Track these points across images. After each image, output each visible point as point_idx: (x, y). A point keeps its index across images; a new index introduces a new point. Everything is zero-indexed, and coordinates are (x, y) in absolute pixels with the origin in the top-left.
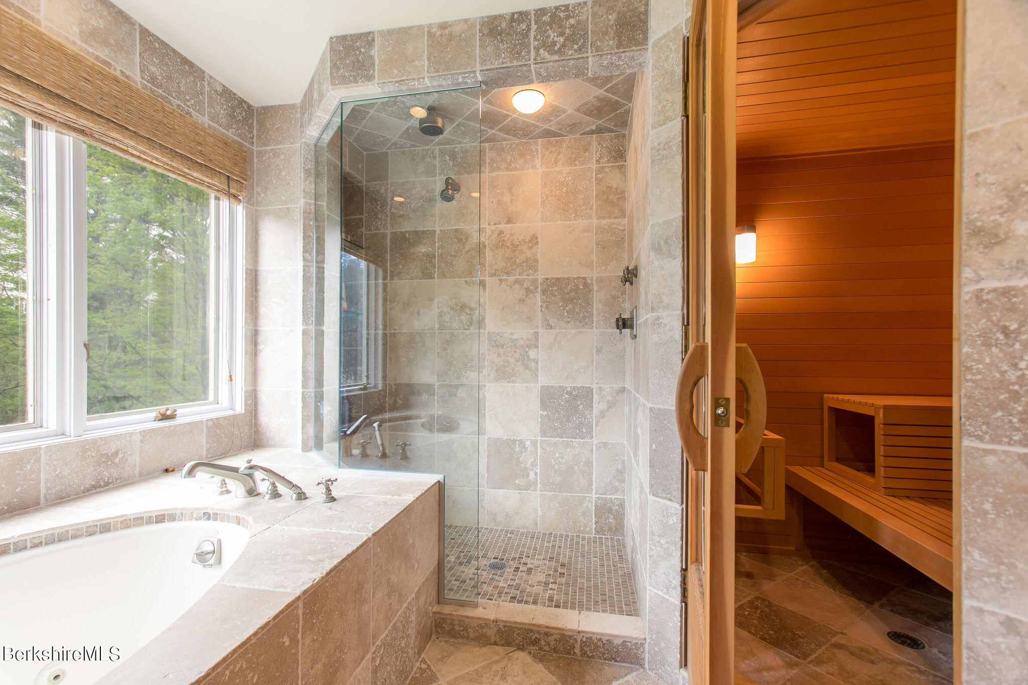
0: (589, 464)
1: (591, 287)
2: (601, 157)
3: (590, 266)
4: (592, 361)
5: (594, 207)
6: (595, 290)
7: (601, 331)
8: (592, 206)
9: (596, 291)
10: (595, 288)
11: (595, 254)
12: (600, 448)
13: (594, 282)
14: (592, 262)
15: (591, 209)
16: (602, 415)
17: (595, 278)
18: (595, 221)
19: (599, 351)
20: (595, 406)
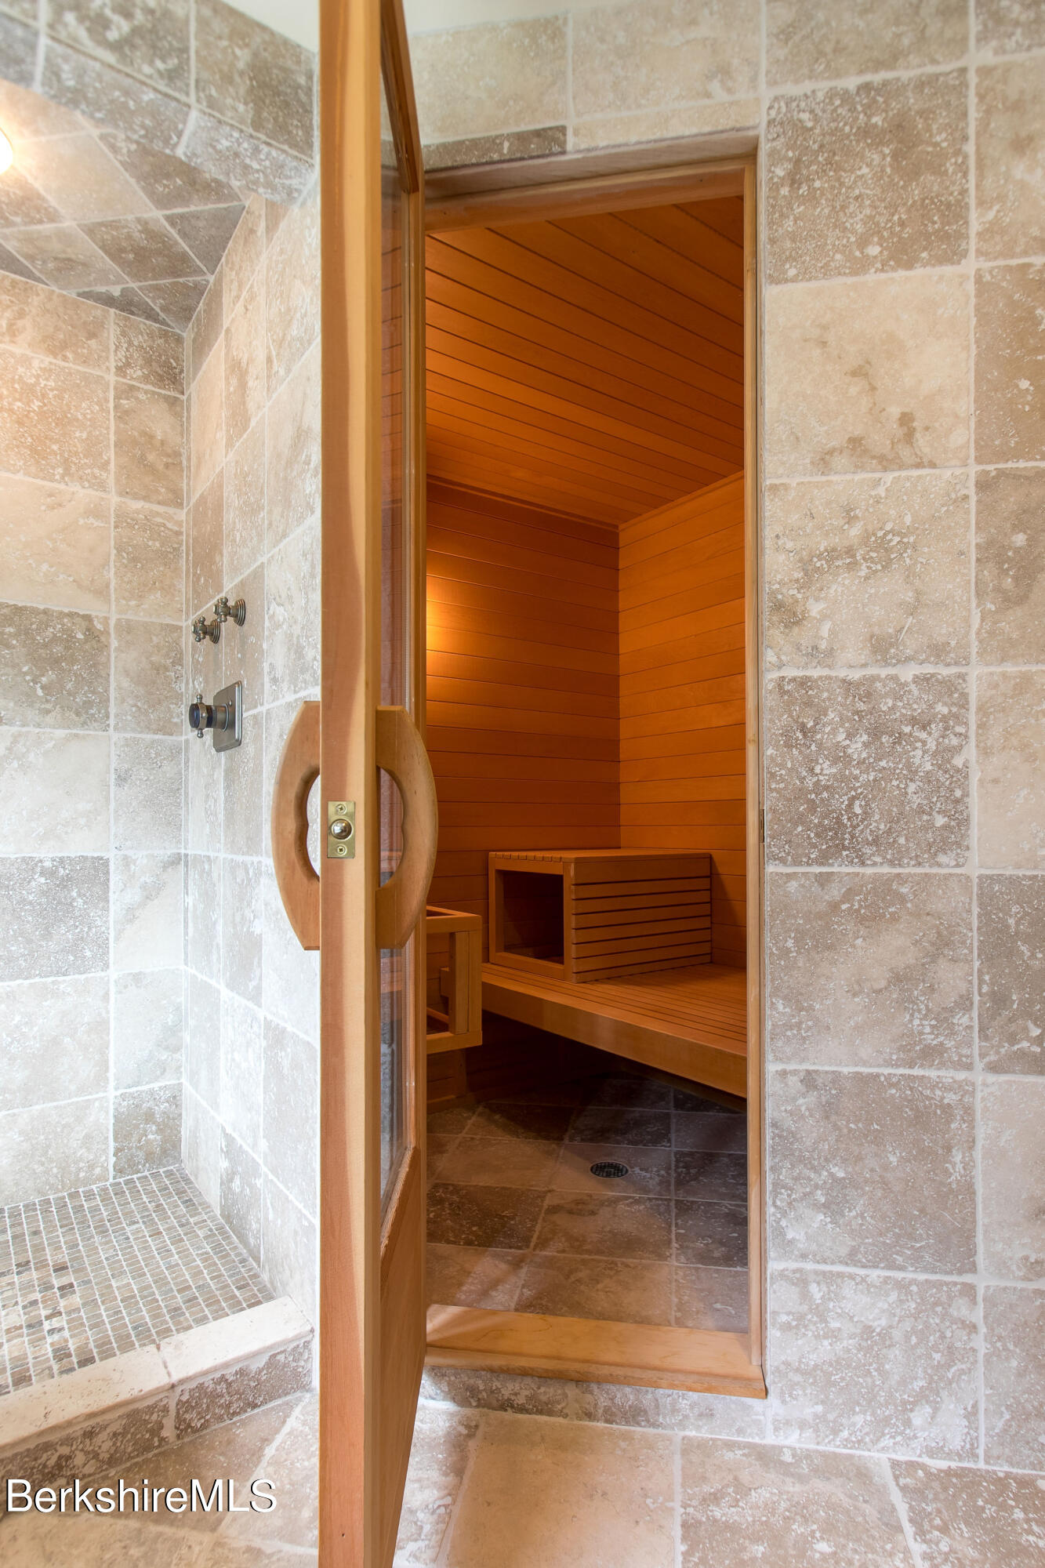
0: (100, 1026)
1: (103, 639)
2: (128, 365)
3: (102, 592)
4: (107, 799)
5: (112, 466)
6: (113, 647)
7: (128, 735)
8: (108, 462)
9: (117, 649)
10: (114, 643)
11: (113, 571)
12: (126, 987)
13: (112, 631)
14: (108, 586)
15: (104, 466)
16: (130, 915)
17: (112, 623)
18: (114, 499)
19: (122, 780)
20: (112, 897)
